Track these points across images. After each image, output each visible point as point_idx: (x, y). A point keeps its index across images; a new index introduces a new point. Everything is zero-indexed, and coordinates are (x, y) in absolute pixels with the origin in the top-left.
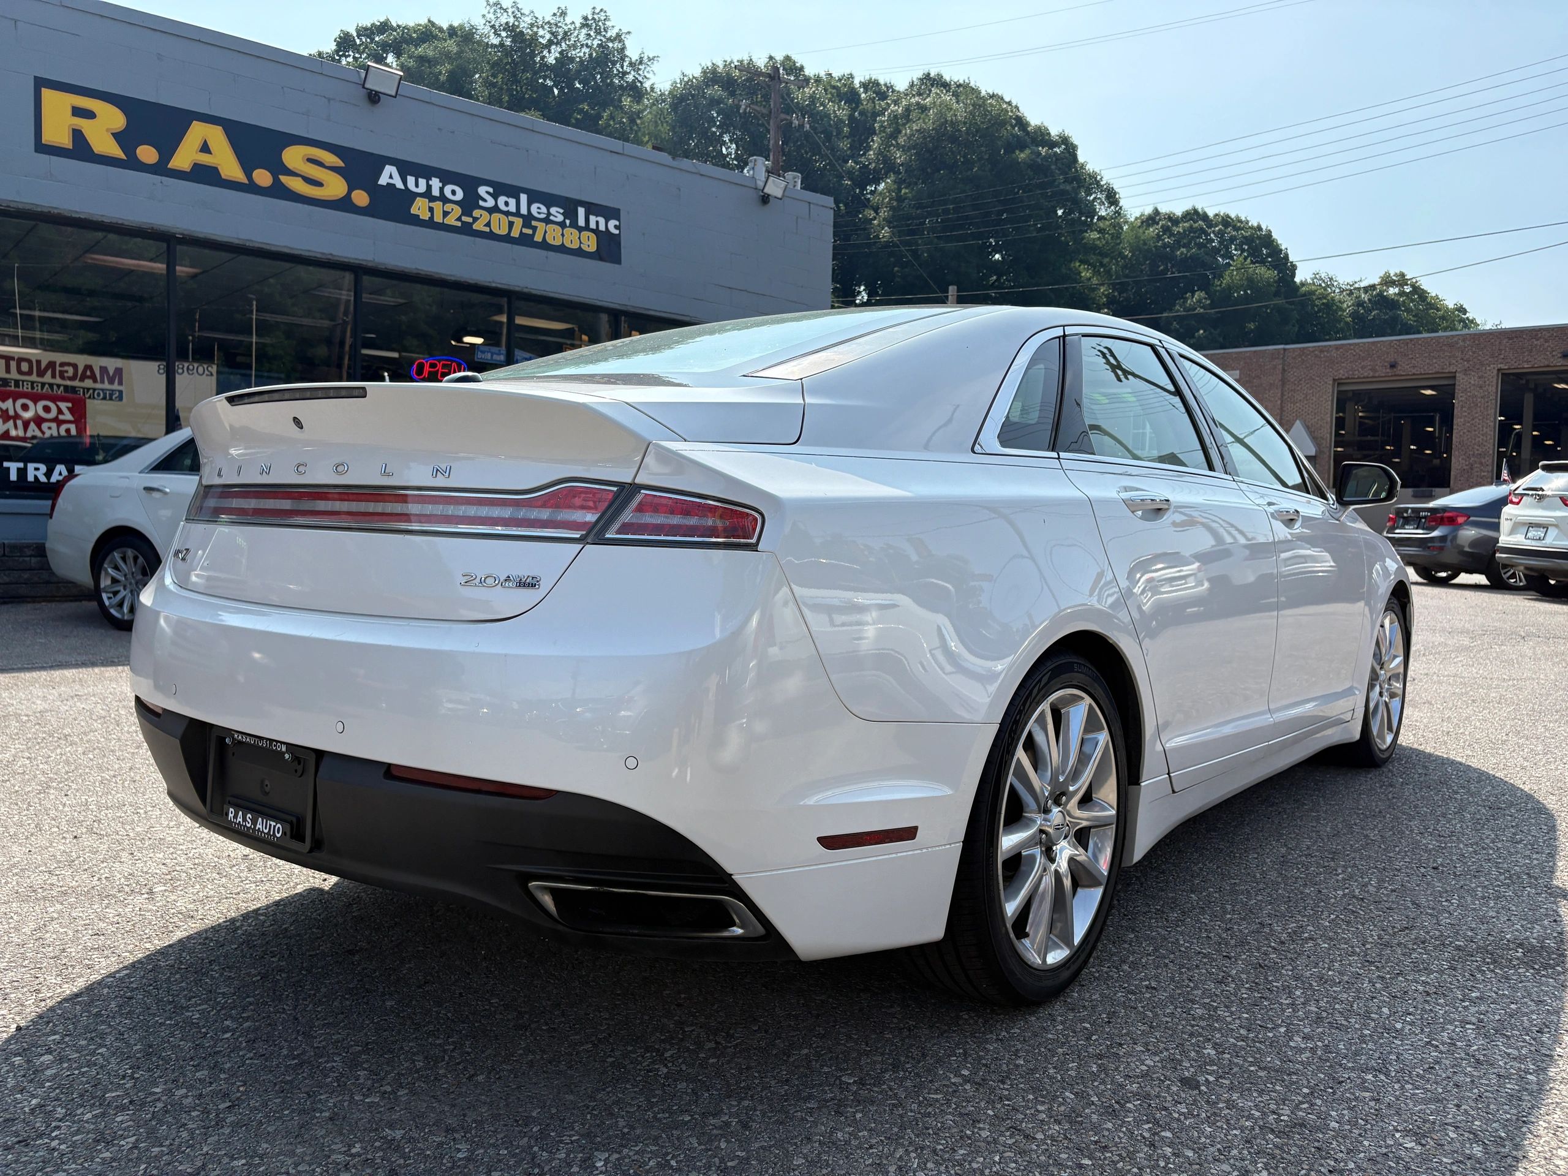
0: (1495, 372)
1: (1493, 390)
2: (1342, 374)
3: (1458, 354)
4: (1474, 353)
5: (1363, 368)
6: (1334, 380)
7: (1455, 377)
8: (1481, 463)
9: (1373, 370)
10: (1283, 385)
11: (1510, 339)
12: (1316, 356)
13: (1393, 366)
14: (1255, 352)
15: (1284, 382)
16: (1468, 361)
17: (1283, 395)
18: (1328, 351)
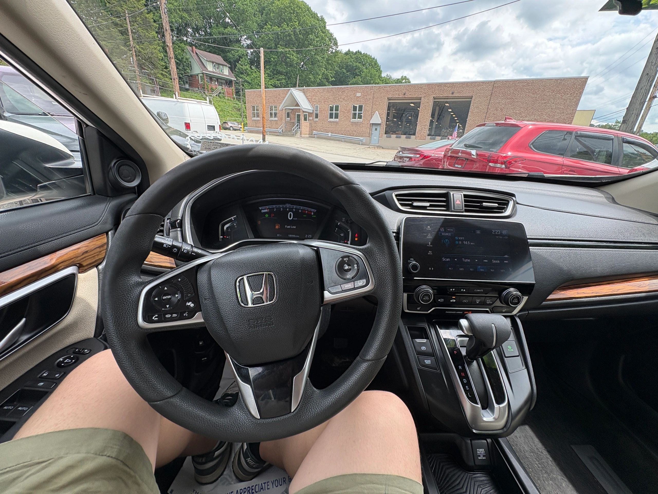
0: (432, 98)
1: (431, 104)
2: (390, 96)
3: (423, 91)
4: (427, 91)
5: (396, 94)
6: (388, 98)
7: (421, 99)
8: (425, 128)
9: (399, 95)
10: (373, 99)
11: (438, 86)
12: (383, 89)
13: (404, 94)
14: (366, 87)
15: (373, 98)
16: (425, 93)
17: (373, 102)
18: (387, 88)
